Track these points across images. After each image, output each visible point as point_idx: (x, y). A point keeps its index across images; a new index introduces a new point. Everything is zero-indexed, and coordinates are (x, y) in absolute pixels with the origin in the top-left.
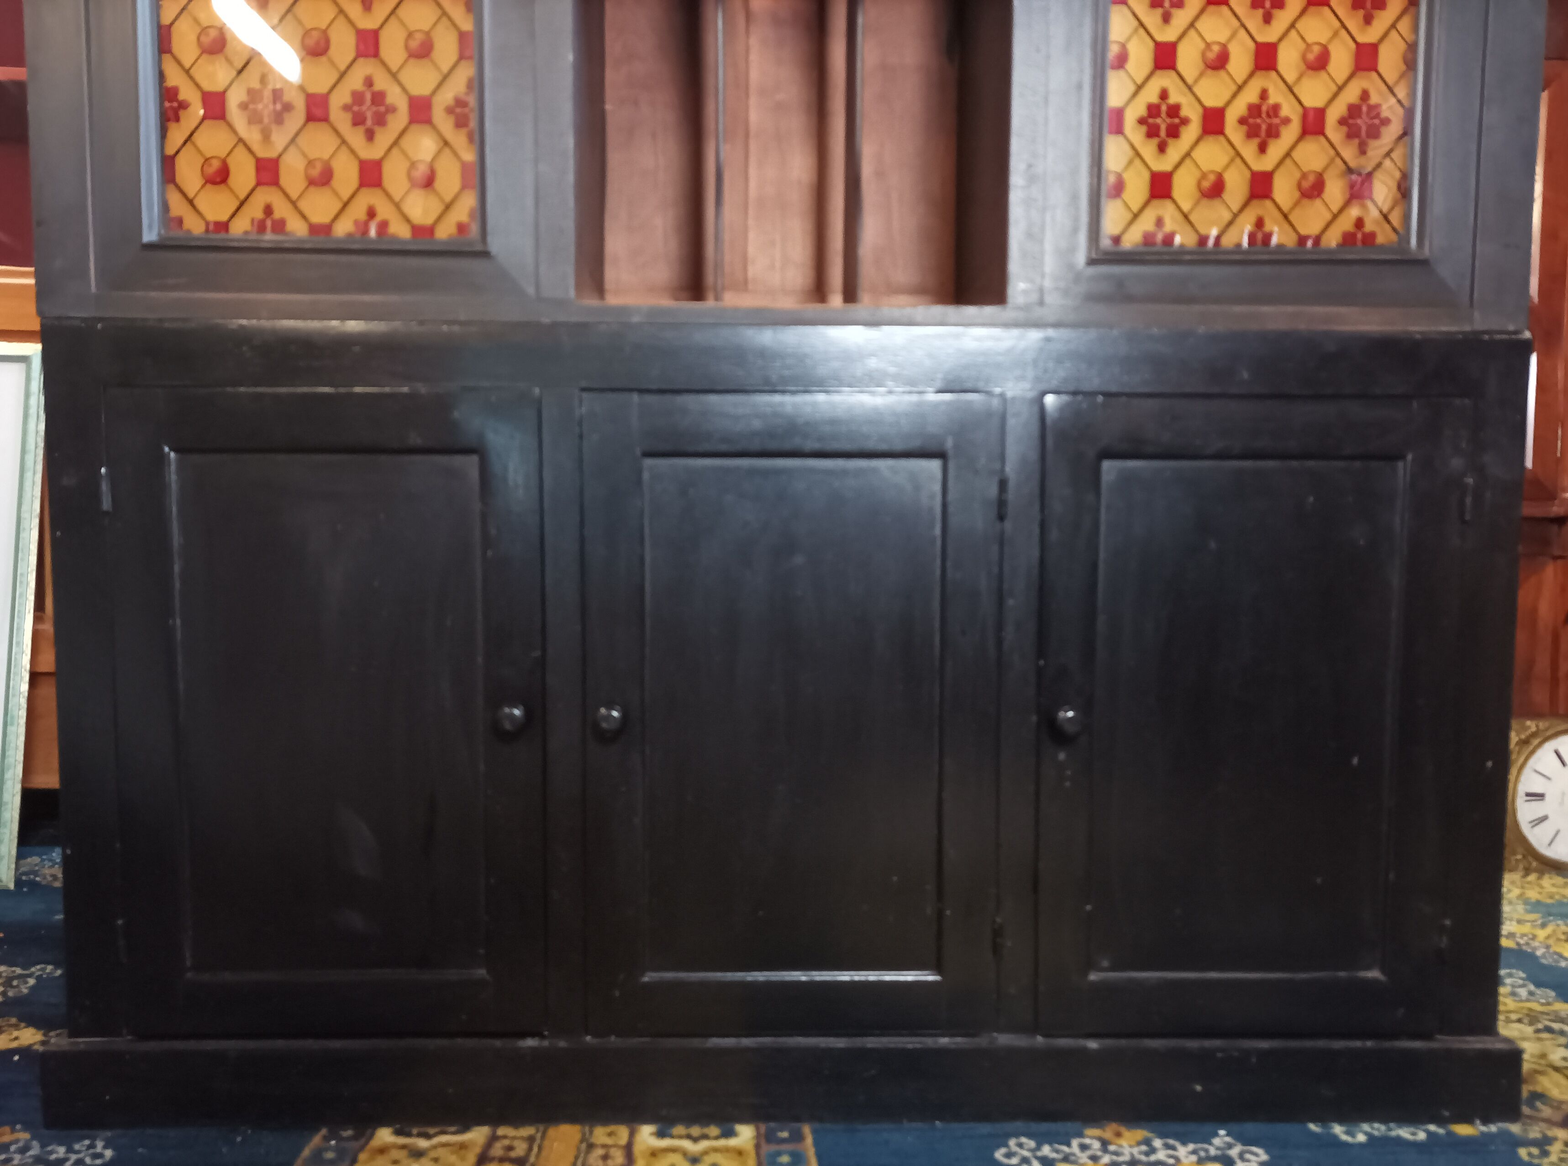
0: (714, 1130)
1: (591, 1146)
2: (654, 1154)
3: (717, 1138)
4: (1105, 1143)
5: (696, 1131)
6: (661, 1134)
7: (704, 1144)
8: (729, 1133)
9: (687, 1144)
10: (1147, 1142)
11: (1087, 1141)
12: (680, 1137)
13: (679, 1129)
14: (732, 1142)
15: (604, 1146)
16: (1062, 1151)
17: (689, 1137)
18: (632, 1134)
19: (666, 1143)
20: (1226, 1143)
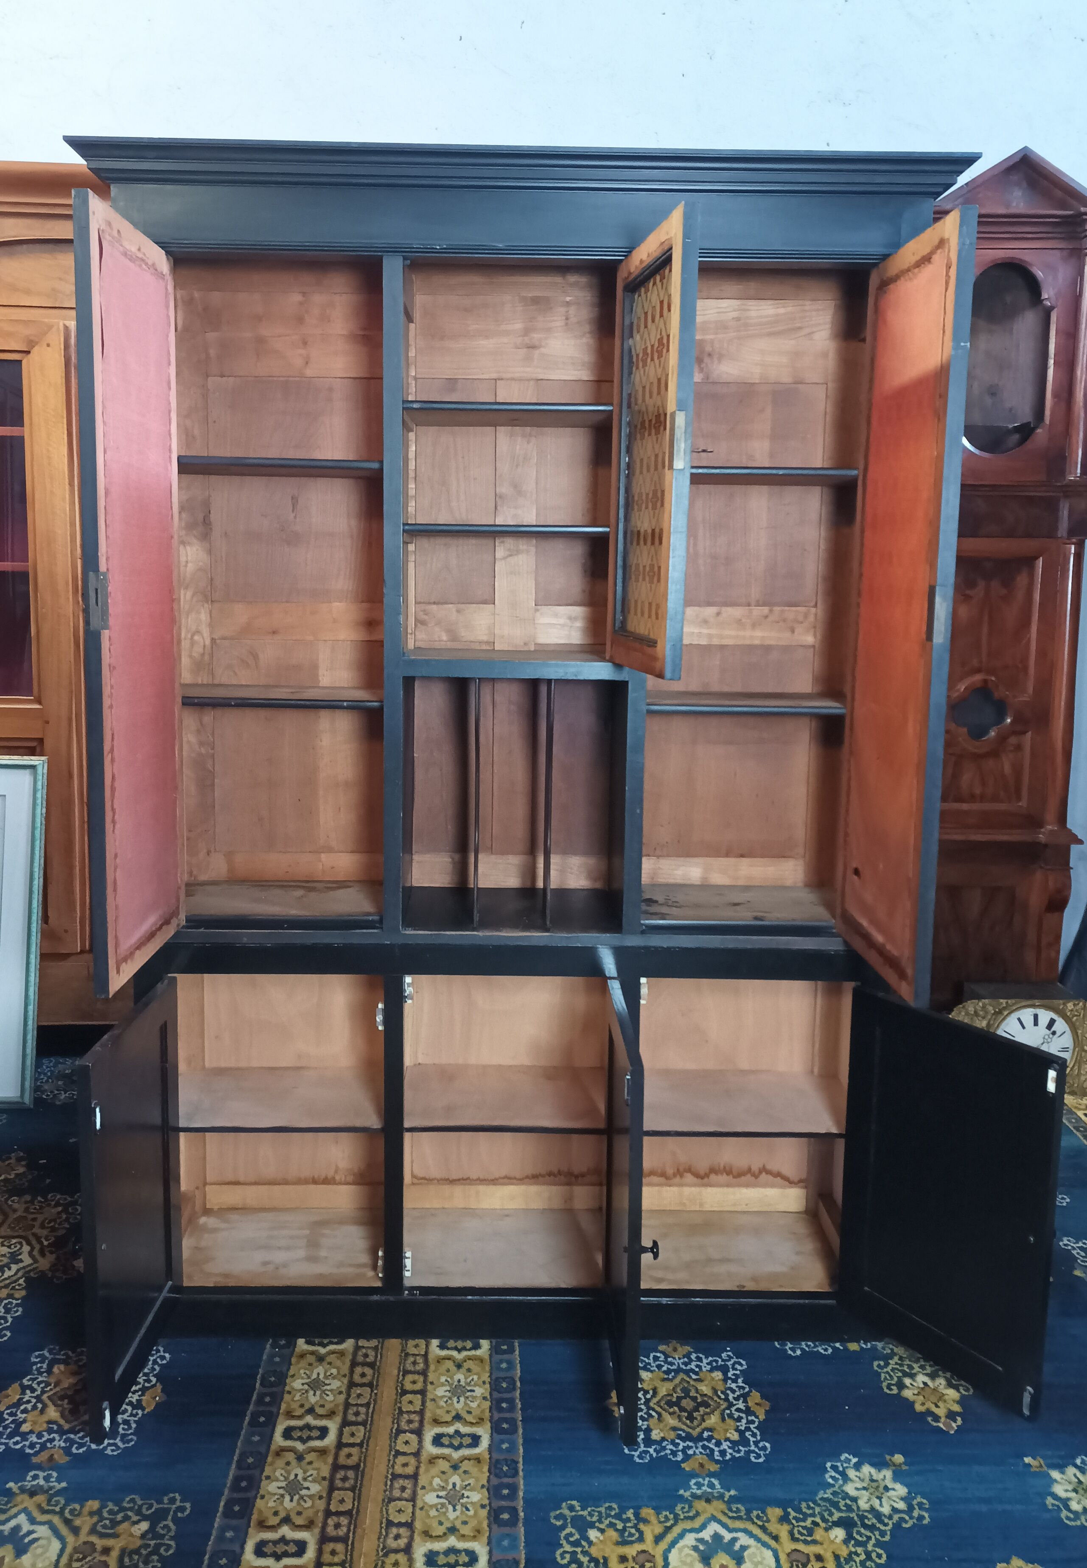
0: (469, 1344)
1: (407, 1355)
2: (440, 1360)
3: (470, 1350)
4: (666, 1356)
5: (460, 1344)
6: (442, 1347)
7: (465, 1353)
8: (477, 1347)
9: (454, 1353)
10: (688, 1355)
11: (658, 1355)
12: (451, 1349)
13: (451, 1343)
14: (478, 1353)
15: (413, 1355)
16: (645, 1361)
17: (456, 1349)
18: (427, 1346)
19: (444, 1353)
20: (728, 1356)
